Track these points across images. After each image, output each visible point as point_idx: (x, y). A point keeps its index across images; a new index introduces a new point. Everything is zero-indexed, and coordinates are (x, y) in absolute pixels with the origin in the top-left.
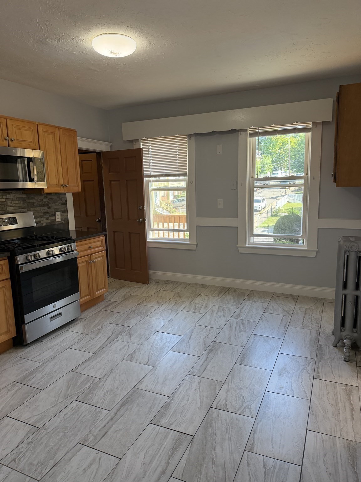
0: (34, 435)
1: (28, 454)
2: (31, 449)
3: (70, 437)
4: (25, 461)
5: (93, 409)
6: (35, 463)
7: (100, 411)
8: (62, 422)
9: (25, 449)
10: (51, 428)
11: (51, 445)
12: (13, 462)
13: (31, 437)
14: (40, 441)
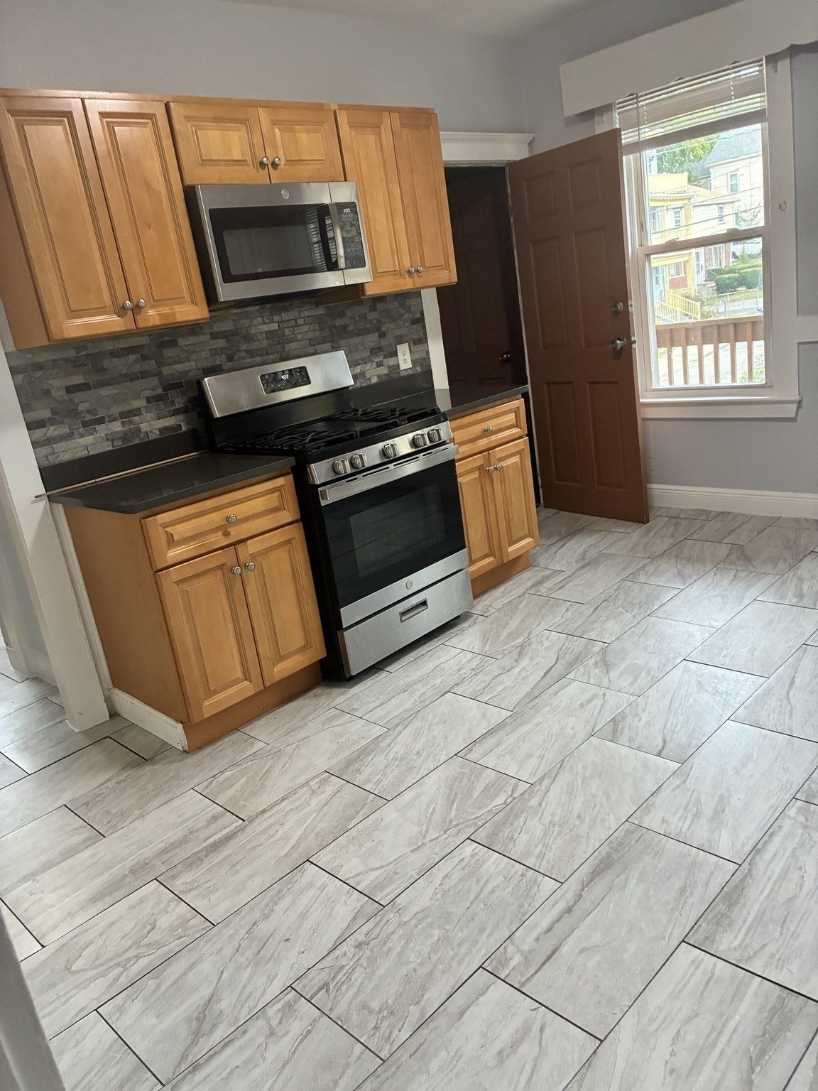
0: (370, 924)
1: (358, 975)
2: (365, 964)
3: (459, 945)
4: (350, 993)
5: (516, 872)
6: (375, 1005)
7: (535, 881)
8: (439, 896)
9: (351, 960)
10: (414, 909)
11: (411, 960)
12: (323, 991)
13: (365, 929)
14: (384, 944)
